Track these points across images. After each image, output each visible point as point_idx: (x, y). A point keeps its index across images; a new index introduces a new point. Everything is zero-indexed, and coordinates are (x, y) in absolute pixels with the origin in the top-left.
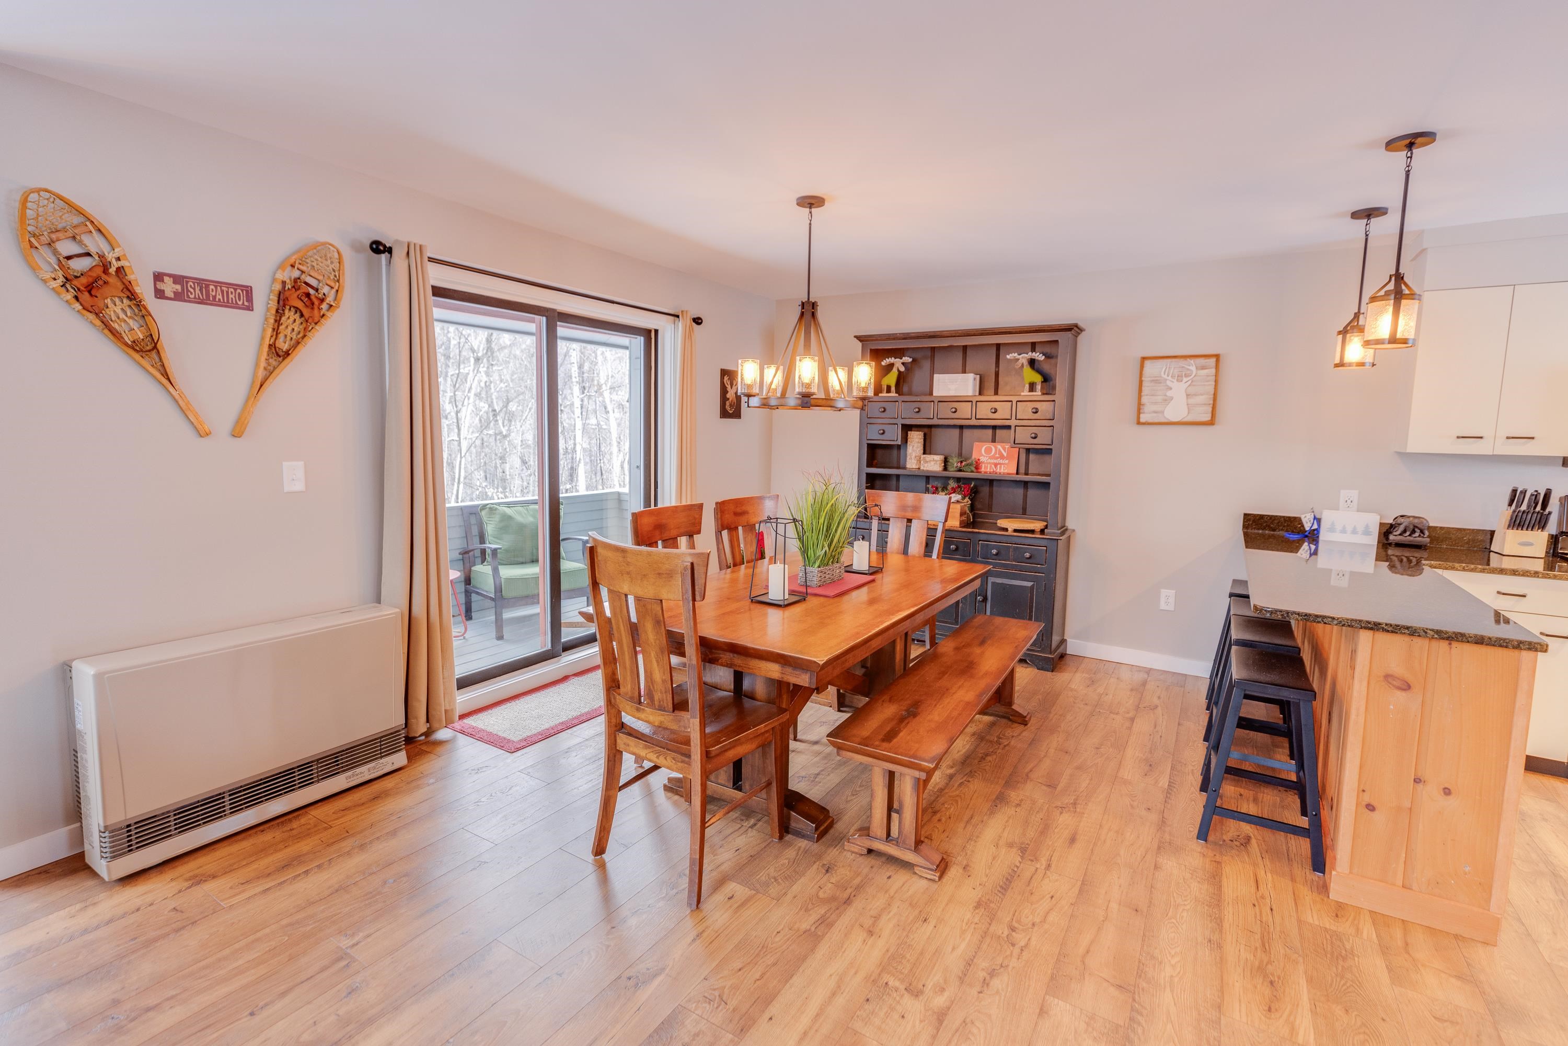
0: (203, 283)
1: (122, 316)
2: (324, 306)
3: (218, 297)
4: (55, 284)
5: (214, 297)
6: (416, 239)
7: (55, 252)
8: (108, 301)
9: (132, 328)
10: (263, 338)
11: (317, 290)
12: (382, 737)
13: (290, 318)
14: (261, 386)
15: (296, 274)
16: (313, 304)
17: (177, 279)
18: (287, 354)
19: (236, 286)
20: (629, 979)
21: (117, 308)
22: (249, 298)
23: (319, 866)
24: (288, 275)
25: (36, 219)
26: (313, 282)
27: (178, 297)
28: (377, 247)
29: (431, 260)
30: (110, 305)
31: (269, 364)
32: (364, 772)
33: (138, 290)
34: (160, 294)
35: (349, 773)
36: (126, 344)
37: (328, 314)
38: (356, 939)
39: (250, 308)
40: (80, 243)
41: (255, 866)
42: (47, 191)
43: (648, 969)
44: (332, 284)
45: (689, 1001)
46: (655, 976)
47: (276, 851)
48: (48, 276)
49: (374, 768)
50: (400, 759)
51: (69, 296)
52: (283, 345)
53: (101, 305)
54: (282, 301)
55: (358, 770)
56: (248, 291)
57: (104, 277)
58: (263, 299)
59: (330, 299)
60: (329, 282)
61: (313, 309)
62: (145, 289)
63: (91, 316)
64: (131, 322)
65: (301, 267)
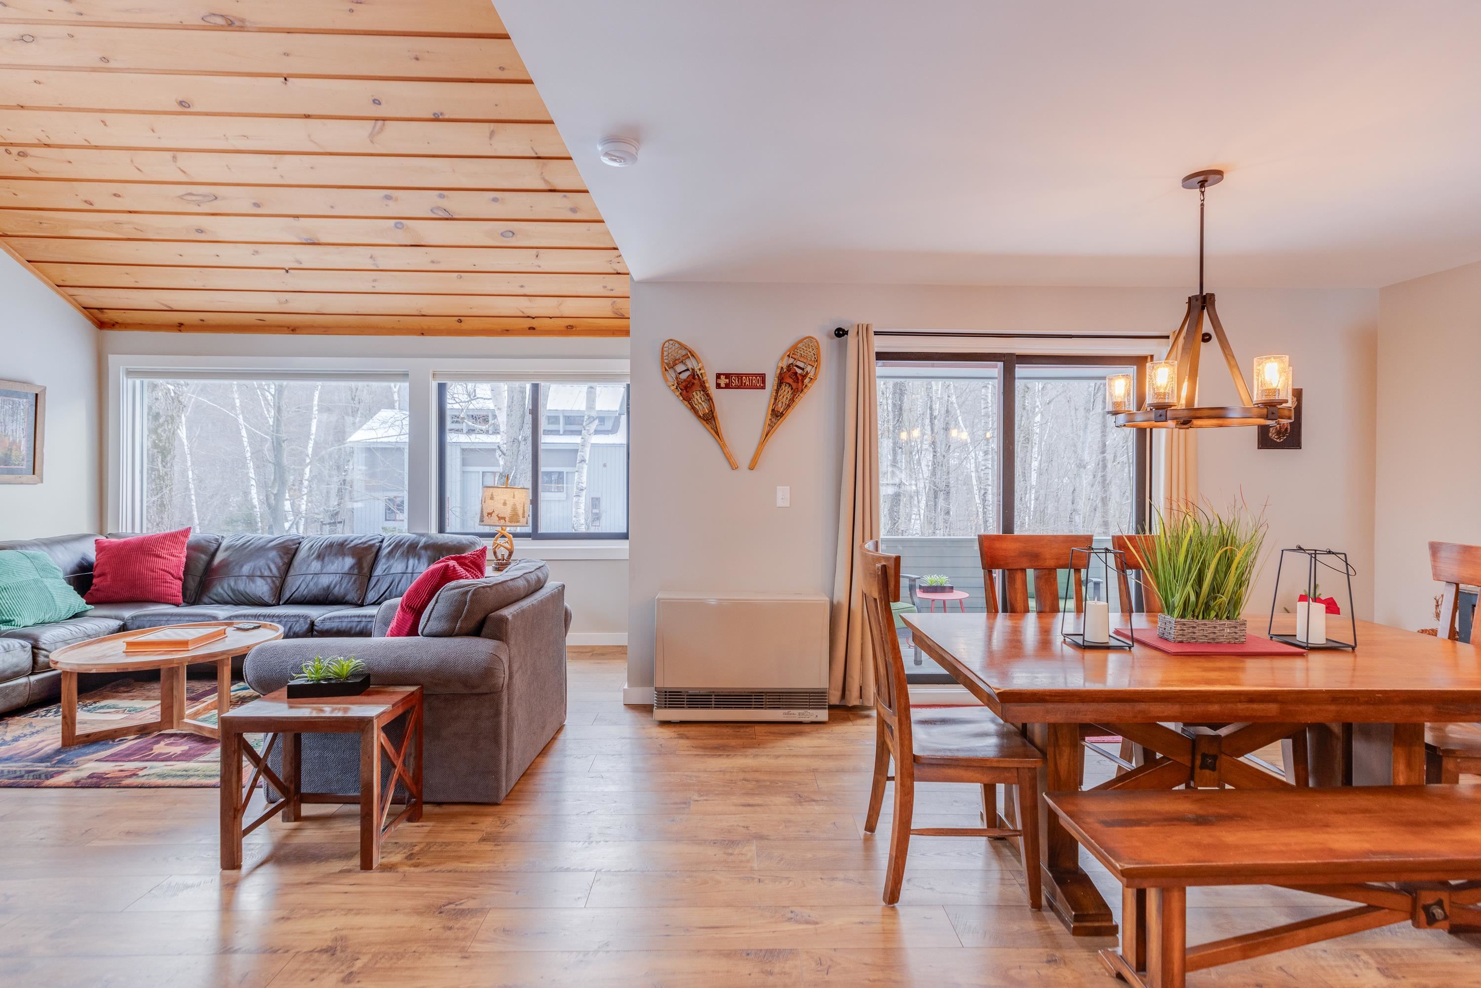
0: (739, 376)
1: (700, 401)
2: (807, 380)
3: (748, 383)
4: (673, 388)
5: (745, 383)
6: (864, 321)
7: (675, 371)
8: (694, 393)
9: (703, 408)
10: (769, 406)
11: (803, 369)
12: (812, 693)
13: (786, 391)
14: (766, 435)
15: (791, 361)
16: (798, 379)
17: (727, 376)
18: (782, 414)
19: (756, 375)
20: (792, 912)
21: (698, 396)
22: (764, 381)
23: (728, 755)
24: (784, 364)
25: (668, 355)
26: (801, 365)
27: (727, 386)
28: (839, 333)
29: (876, 333)
30: (695, 396)
31: (772, 422)
32: (795, 715)
33: (707, 385)
34: (718, 386)
35: (786, 711)
36: (700, 417)
37: (809, 385)
38: (702, 798)
39: (763, 388)
40: (685, 364)
41: (705, 741)
42: (671, 340)
43: (809, 916)
44: (813, 364)
45: (807, 952)
46: (807, 922)
47: (721, 739)
48: (670, 384)
49: (803, 714)
50: (823, 715)
51: (678, 394)
52: (780, 408)
53: (691, 396)
54: (781, 381)
55: (792, 711)
56: (763, 377)
57: (693, 381)
58: (771, 381)
59: (811, 375)
60: (810, 363)
61: (798, 382)
62: (711, 384)
63: (686, 403)
64: (703, 404)
65: (794, 356)
